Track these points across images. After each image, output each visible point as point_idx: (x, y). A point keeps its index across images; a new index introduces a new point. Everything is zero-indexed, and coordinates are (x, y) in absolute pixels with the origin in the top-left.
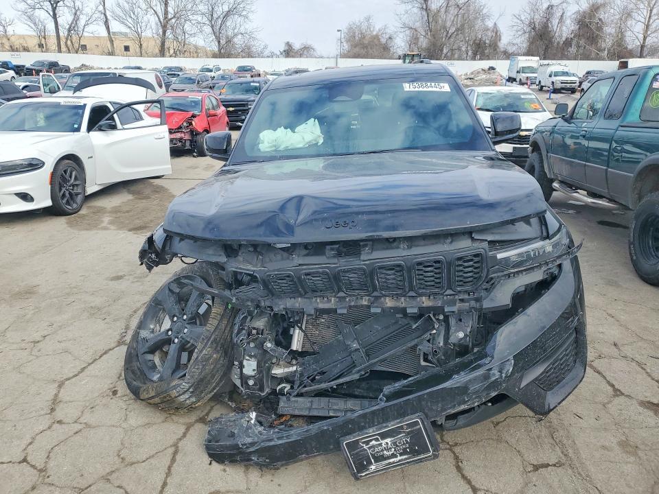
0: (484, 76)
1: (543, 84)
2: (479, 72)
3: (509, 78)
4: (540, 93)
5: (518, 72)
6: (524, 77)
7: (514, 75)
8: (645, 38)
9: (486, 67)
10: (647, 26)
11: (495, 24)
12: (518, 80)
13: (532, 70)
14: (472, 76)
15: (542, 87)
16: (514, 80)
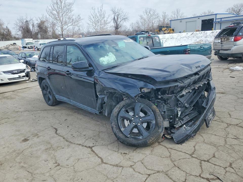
0: (12, 47)
1: (38, 48)
2: (9, 46)
3: (24, 47)
4: (38, 51)
5: (26, 44)
6: (29, 46)
7: (25, 46)
8: (62, 32)
9: (12, 43)
10: (62, 28)
11: (7, 27)
12: (27, 47)
13: (32, 43)
14: (7, 47)
15: (38, 49)
16: (26, 47)
